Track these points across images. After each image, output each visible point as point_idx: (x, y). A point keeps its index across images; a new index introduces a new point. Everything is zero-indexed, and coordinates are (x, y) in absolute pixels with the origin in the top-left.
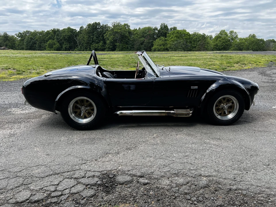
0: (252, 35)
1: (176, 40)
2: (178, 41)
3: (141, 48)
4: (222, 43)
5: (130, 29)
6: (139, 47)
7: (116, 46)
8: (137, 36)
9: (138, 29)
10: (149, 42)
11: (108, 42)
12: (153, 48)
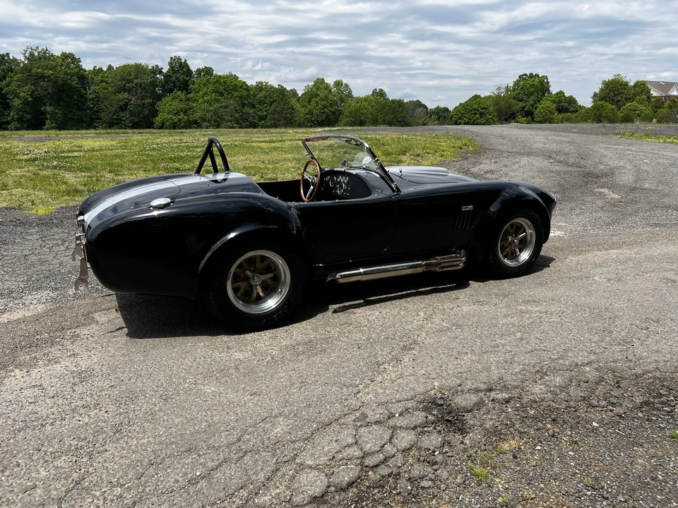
0: (378, 90)
1: (217, 100)
2: (221, 103)
3: (121, 120)
4: (323, 109)
5: (82, 69)
6: (115, 117)
7: (44, 113)
8: (106, 89)
9: (105, 69)
10: (144, 104)
11: (17, 102)
12: (157, 119)
